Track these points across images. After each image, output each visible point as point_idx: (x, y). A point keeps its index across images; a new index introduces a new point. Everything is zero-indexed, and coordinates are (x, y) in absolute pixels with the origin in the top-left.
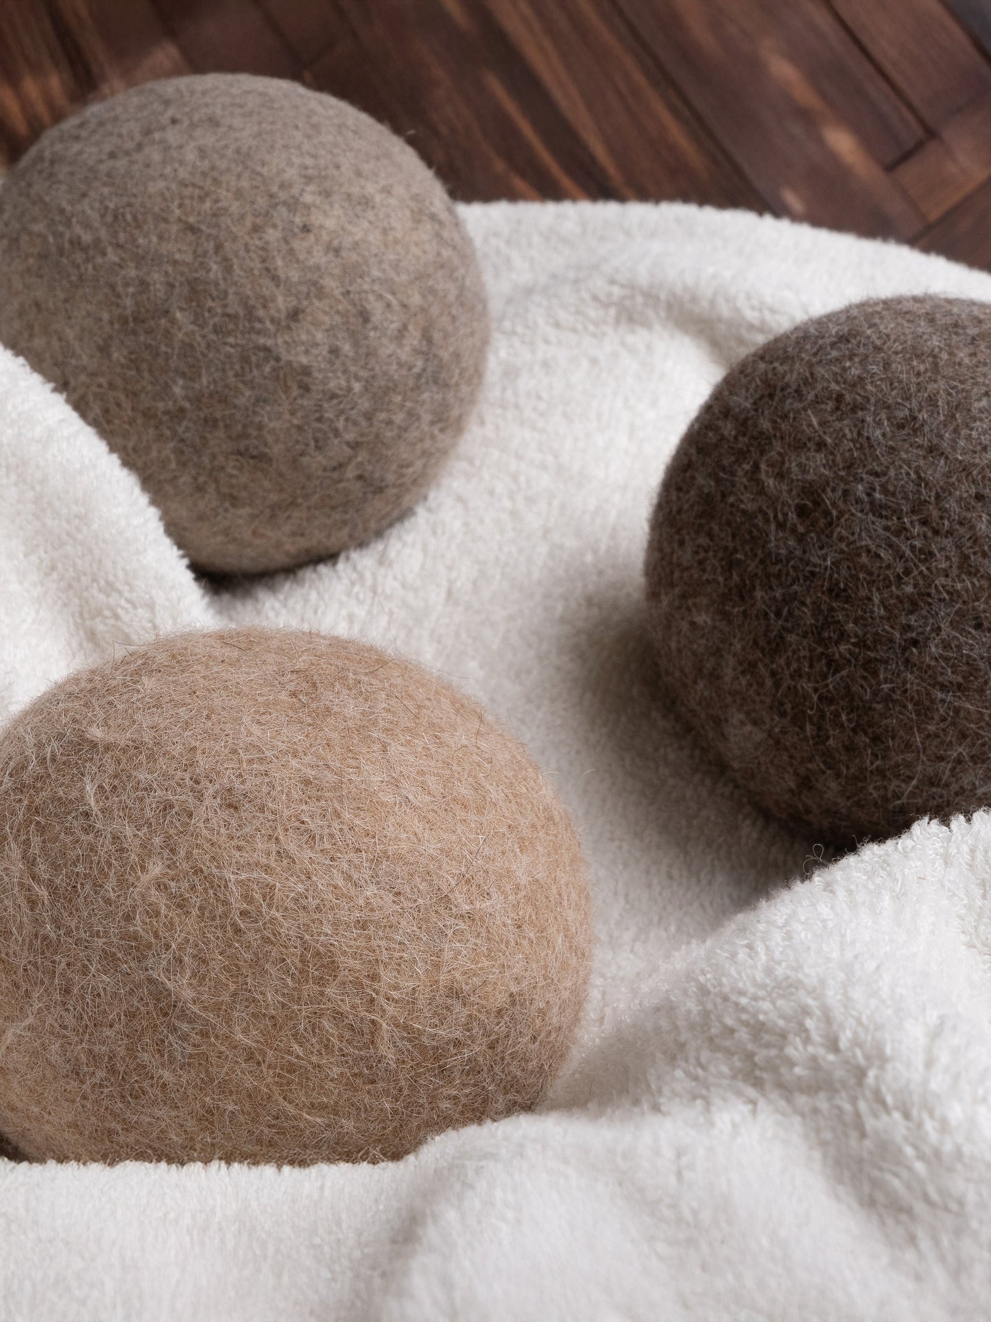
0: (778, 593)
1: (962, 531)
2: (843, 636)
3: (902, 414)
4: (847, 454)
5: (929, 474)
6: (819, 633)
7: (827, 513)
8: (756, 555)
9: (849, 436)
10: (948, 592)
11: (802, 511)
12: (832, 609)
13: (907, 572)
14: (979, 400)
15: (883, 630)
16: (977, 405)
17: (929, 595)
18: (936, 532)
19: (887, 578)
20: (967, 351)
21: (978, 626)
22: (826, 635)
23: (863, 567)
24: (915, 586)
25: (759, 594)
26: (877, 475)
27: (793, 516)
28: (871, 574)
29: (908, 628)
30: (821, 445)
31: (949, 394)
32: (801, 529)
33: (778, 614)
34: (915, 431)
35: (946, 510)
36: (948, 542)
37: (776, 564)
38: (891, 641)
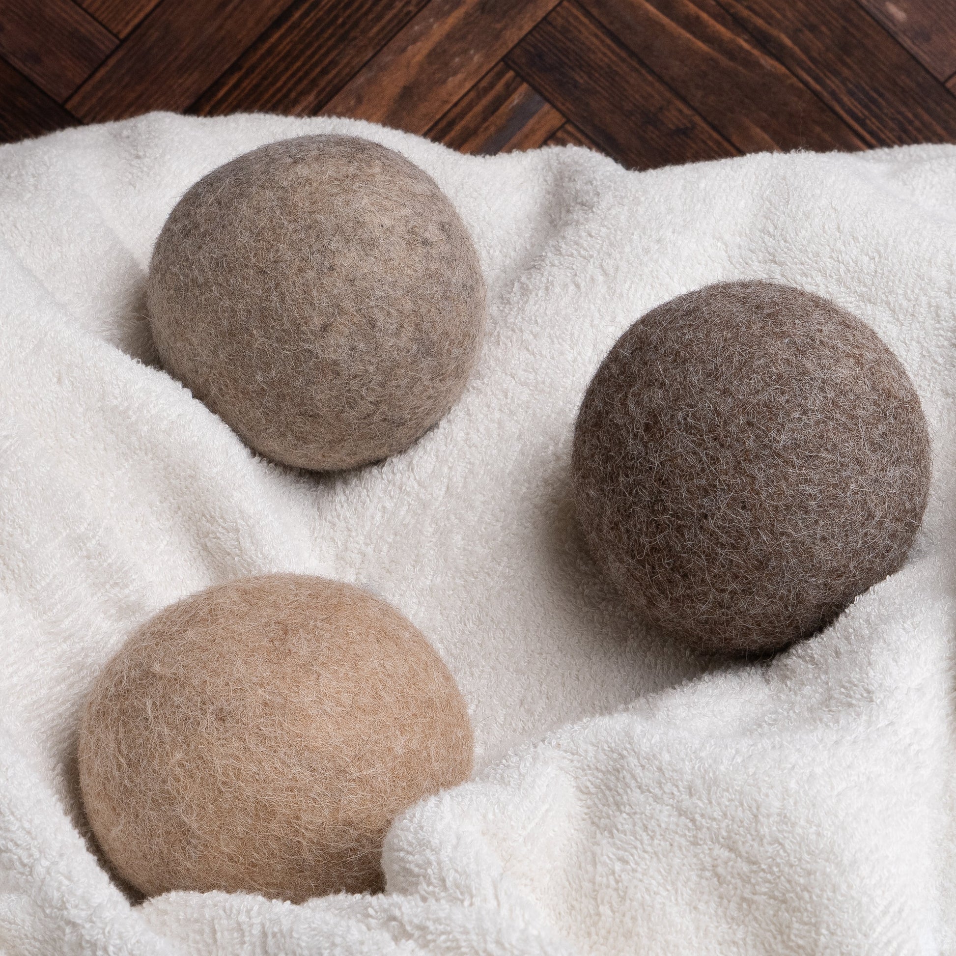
0: (631, 480)
1: (738, 445)
2: (665, 509)
3: (710, 367)
4: (676, 392)
5: (722, 408)
6: (653, 507)
7: (660, 430)
8: (621, 454)
9: (679, 380)
10: (727, 485)
11: (647, 428)
12: (660, 492)
13: (703, 470)
14: (759, 359)
15: (687, 508)
16: (758, 363)
17: (715, 486)
18: (722, 446)
19: (691, 473)
20: (760, 325)
21: (744, 508)
22: (656, 508)
23: (678, 466)
24: (707, 480)
25: (621, 479)
26: (691, 407)
27: (641, 432)
28: (683, 471)
29: (700, 507)
30: (663, 384)
31: (741, 355)
32: (646, 439)
33: (630, 494)
34: (717, 379)
35: (729, 432)
36: (728, 453)
37: (631, 460)
38: (692, 514)
